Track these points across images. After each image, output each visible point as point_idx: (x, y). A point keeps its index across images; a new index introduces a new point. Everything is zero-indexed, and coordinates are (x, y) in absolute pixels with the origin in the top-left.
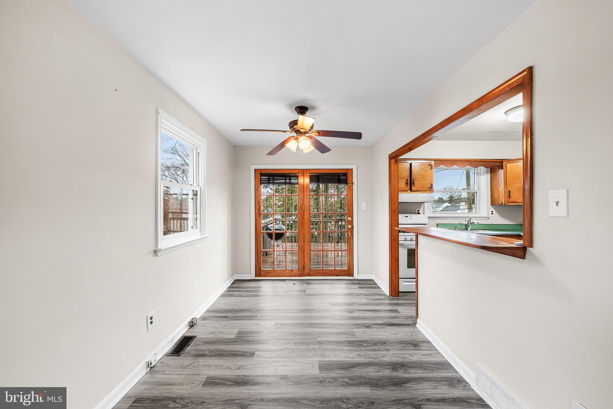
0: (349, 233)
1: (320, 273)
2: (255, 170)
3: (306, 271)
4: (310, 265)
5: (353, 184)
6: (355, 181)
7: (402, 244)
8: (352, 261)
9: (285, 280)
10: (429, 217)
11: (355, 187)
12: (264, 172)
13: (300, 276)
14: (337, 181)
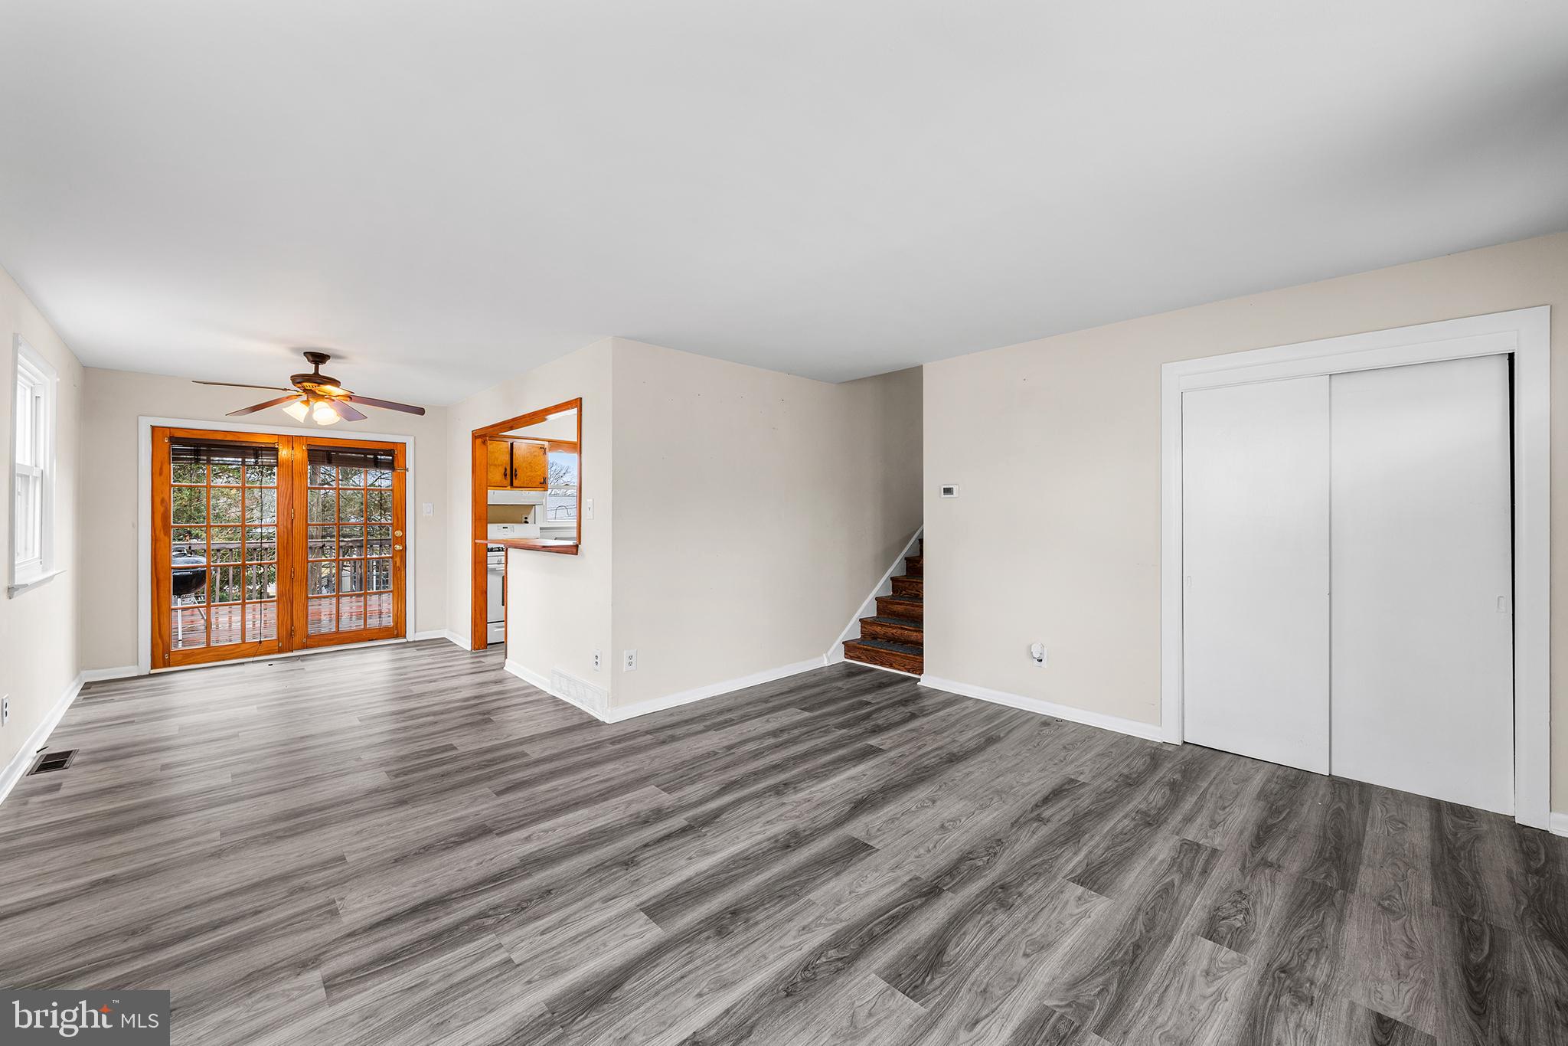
0: (398, 560)
1: (331, 640)
2: (153, 428)
3: (297, 639)
4: (307, 628)
5: (406, 470)
6: (410, 464)
7: (494, 570)
8: (403, 611)
9: (243, 663)
10: (541, 529)
11: (410, 476)
12: (178, 434)
13: (280, 651)
14: (373, 464)
